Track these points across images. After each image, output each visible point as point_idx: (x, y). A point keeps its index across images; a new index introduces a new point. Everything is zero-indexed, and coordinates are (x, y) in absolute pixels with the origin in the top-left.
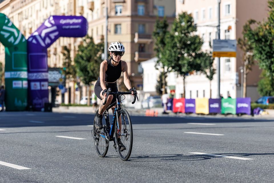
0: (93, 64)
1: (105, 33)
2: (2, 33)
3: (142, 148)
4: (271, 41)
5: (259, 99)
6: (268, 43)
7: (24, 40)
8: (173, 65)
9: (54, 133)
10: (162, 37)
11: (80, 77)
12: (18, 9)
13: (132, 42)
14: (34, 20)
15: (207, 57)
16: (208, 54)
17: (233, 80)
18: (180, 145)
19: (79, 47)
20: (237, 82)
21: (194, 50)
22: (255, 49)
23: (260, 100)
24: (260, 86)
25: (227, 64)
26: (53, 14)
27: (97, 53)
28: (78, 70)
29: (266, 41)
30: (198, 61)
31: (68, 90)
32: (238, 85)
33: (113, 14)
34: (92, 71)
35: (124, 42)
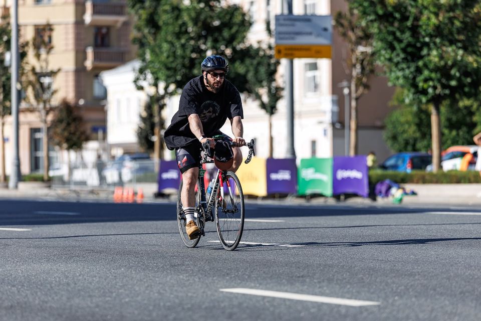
1: (11, 2)
3: (105, 279)
4: (417, 19)
5: (389, 158)
6: (409, 23)
8: (179, 78)
10: (151, 10)
13: (79, 23)
15: (262, 57)
16: (264, 50)
17: (325, 112)
18: (199, 271)
20: (336, 119)
21: (229, 42)
22: (377, 37)
23: (391, 162)
24: (390, 127)
25: (311, 74)
29: (405, 18)
30: (240, 69)
32: (338, 126)
35: (59, 24)
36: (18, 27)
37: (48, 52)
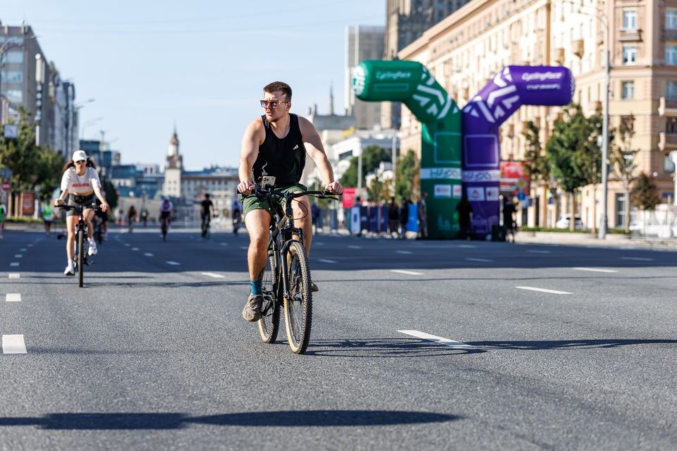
0: (581, 154)
1: (603, 99)
2: (416, 97)
7: (455, 111)
9: (512, 281)
11: (556, 178)
12: (443, 54)
13: (655, 114)
14: (473, 74)
19: (556, 122)
26: (508, 63)
27: (589, 135)
28: (553, 166)
31: (534, 201)
33: (618, 62)
34: (580, 168)
35: (639, 115)
36: (609, 116)
37: (631, 136)
